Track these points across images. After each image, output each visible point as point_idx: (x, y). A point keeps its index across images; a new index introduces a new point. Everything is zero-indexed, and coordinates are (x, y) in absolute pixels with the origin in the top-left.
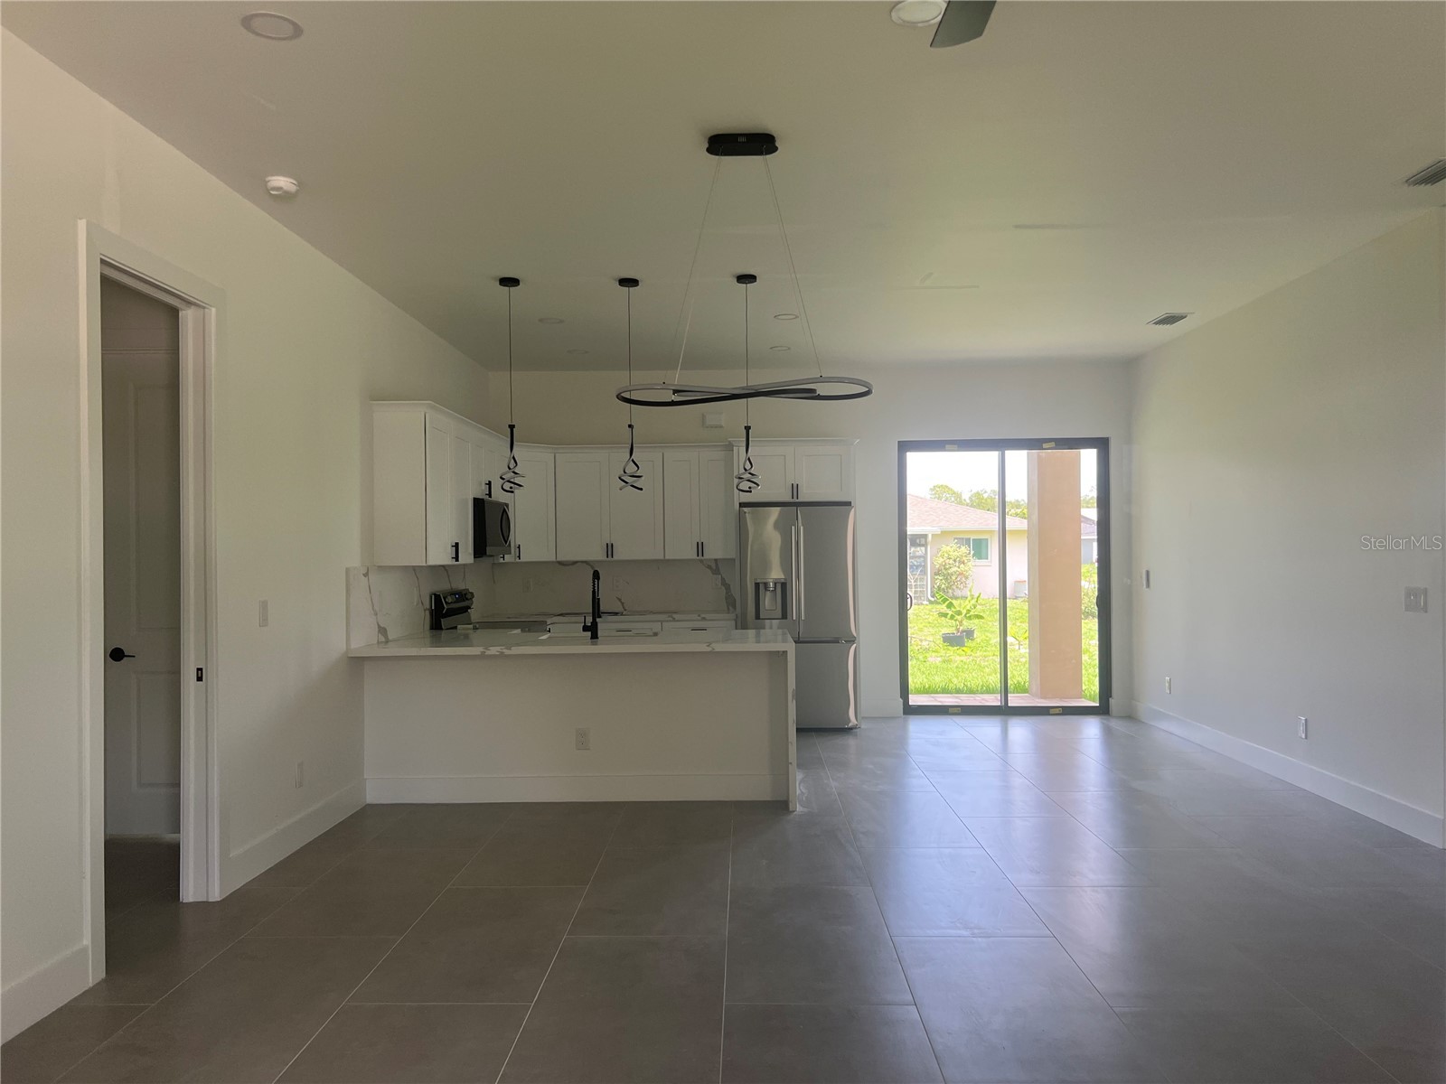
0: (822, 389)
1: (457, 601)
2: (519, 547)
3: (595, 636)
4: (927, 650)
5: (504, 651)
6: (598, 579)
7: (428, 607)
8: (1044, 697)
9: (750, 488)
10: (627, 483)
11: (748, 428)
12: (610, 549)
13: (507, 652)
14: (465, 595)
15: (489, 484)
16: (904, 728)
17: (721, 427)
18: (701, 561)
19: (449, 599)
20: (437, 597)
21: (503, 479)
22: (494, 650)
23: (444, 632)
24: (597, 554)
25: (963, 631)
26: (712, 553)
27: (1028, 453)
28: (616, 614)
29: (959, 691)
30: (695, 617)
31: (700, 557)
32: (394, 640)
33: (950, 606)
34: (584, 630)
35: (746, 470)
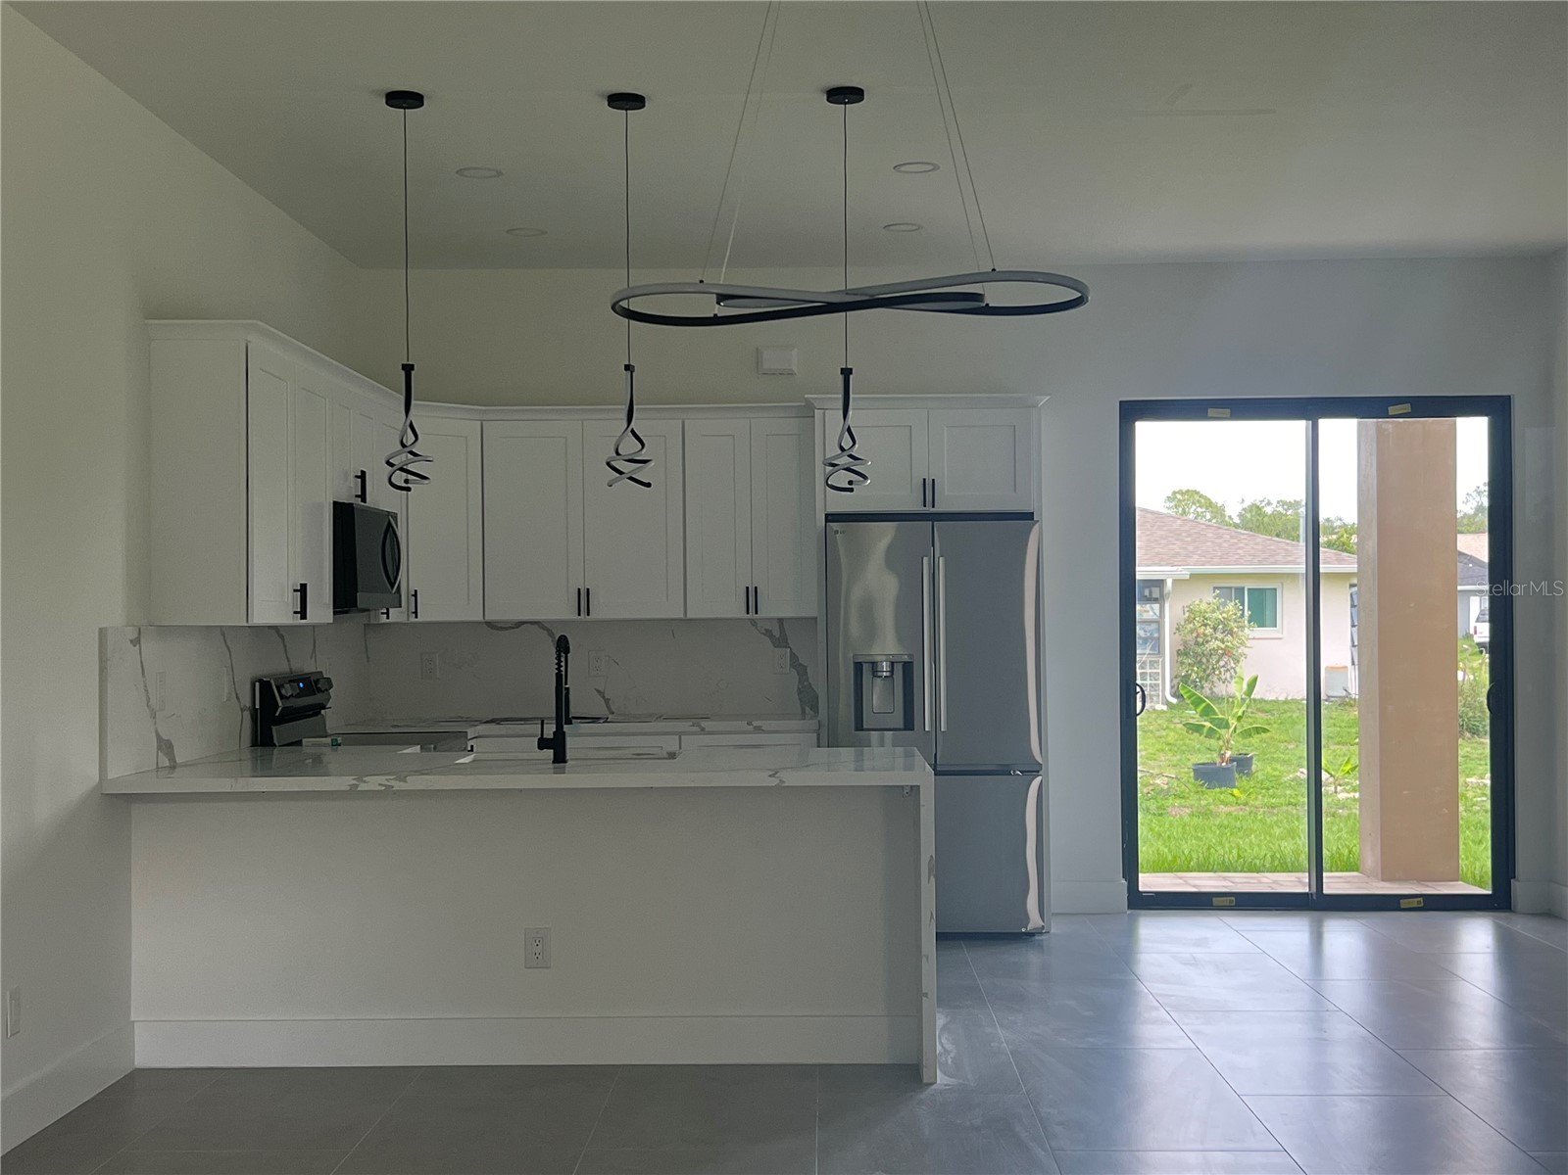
0: (996, 294)
1: (301, 694)
2: (415, 595)
3: (560, 758)
4: (1165, 793)
5: (392, 783)
6: (567, 651)
7: (248, 704)
8: (1386, 878)
9: (850, 483)
10: (621, 473)
11: (846, 373)
12: (583, 600)
13: (398, 785)
14: (317, 682)
15: (363, 476)
16: (1130, 933)
17: (791, 374)
18: (753, 622)
19: (287, 691)
20: (265, 686)
21: (392, 465)
22: (373, 783)
23: (276, 751)
24: (559, 609)
25: (1232, 760)
26: (773, 607)
27: (1359, 423)
28: (595, 720)
29: (1227, 868)
30: (742, 725)
31: (752, 614)
32: (185, 765)
33: (1207, 712)
34: (541, 747)
35: (842, 449)
